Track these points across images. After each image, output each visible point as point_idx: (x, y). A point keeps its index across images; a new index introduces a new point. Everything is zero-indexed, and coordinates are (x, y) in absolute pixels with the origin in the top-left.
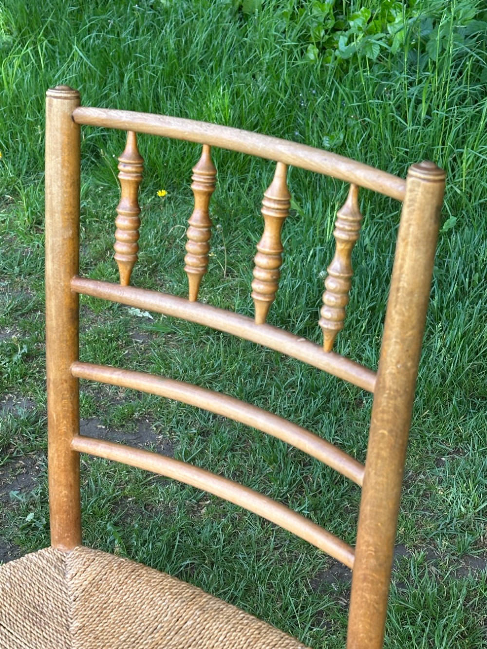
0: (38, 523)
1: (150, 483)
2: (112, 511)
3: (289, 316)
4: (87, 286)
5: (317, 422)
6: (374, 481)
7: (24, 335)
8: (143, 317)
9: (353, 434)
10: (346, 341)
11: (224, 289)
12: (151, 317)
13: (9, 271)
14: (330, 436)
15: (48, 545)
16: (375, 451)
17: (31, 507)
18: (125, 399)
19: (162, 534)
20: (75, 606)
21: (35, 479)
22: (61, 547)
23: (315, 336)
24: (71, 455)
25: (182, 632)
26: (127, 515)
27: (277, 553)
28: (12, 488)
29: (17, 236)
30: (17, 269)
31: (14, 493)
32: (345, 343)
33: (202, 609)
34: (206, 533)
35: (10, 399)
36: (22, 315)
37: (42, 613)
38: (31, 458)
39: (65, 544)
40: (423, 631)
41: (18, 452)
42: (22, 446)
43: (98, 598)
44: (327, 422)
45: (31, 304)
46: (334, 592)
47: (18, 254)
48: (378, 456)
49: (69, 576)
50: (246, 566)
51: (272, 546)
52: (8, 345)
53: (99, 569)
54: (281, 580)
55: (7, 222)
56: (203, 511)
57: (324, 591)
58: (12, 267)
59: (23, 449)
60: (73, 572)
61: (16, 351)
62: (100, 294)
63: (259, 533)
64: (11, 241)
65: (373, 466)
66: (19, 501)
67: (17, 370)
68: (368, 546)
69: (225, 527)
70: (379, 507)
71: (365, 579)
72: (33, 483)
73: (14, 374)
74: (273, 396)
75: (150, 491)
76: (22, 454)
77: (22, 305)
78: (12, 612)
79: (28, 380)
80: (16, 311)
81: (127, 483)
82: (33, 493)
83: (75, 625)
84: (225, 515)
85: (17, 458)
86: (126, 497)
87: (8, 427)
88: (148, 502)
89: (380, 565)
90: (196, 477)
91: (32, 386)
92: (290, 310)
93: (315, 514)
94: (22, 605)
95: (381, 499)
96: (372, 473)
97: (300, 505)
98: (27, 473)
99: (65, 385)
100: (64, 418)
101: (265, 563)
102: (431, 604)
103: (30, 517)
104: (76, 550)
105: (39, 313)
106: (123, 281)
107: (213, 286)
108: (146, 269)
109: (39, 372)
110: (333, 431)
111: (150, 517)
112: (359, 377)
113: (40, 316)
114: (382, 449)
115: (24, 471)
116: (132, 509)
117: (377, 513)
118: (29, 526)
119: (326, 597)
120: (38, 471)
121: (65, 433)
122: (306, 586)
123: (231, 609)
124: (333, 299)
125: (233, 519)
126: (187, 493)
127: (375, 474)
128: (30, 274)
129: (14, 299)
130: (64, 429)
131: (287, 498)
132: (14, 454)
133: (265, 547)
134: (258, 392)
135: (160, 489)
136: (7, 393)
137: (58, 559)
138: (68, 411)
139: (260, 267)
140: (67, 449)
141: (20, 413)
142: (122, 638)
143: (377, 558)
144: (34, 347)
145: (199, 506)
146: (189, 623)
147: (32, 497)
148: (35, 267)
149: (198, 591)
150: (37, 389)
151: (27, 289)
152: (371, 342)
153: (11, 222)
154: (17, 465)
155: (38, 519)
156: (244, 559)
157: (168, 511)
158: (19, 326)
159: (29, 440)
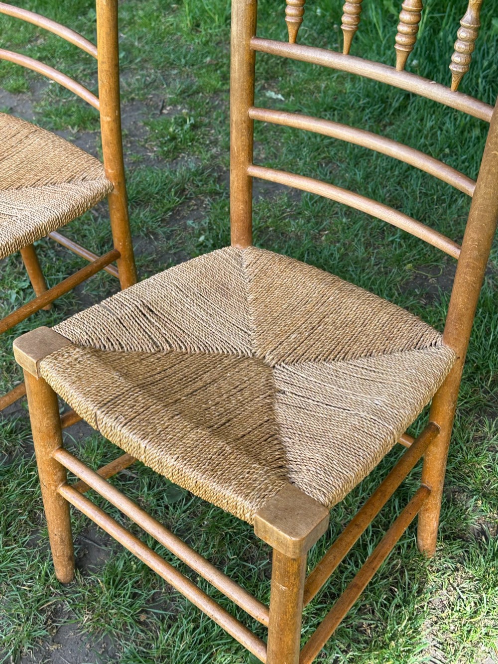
0: (208, 243)
1: (284, 218)
2: (259, 236)
3: (388, 98)
4: (263, 45)
5: (407, 177)
6: (483, 192)
7: (191, 111)
8: (277, 99)
9: (435, 186)
10: (431, 116)
11: (338, 77)
12: (283, 99)
13: (177, 62)
14: (417, 186)
15: (230, 245)
16: (487, 168)
17: (202, 232)
18: (265, 159)
19: (294, 252)
20: (249, 285)
21: (203, 214)
22: (238, 246)
23: (407, 113)
24: (247, 179)
25: (326, 304)
26: (269, 240)
27: (376, 268)
28: (188, 218)
29: (182, 36)
30: (183, 61)
31: (190, 222)
32: (431, 118)
33: (340, 290)
34: (326, 253)
35: (183, 157)
36: (189, 96)
37: (227, 289)
38: (200, 199)
39: (241, 244)
40: (482, 321)
41: (191, 195)
42: (194, 190)
43: (265, 281)
44: (415, 176)
45: (195, 88)
46: (417, 295)
47: (184, 50)
48: (489, 172)
49: (245, 266)
50: (354, 276)
51: (373, 262)
52: (180, 118)
53: (266, 262)
54: (380, 285)
55: (175, 25)
56: (323, 238)
57: (410, 294)
58: (180, 60)
59: (194, 192)
60: (246, 263)
61: (186, 122)
62: (273, 50)
63: (363, 254)
64: (178, 40)
65: (484, 180)
66: (193, 228)
67: (187, 136)
68: (473, 241)
69: (339, 249)
70: (485, 211)
71: (468, 266)
72: (202, 216)
73: (185, 139)
74: (374, 158)
75: (285, 224)
76: (193, 196)
77: (188, 88)
78: (208, 287)
79: (195, 143)
80: (185, 92)
81: (268, 217)
82: (203, 223)
83: (251, 297)
84: (338, 242)
85: (190, 199)
86: (268, 227)
87: (183, 177)
88: (284, 231)
89: (481, 255)
90: (340, 195)
91: (198, 148)
92: (388, 92)
93: (405, 242)
94: (214, 283)
95: (488, 206)
96: (483, 186)
97: (393, 235)
98: (198, 209)
99: (244, 125)
100: (242, 150)
101: (368, 274)
102: (489, 303)
103: (202, 238)
104: (249, 249)
105: (201, 94)
106: (291, 39)
107: (329, 75)
108: (278, 61)
109: (203, 138)
110: (420, 183)
111: (285, 241)
112: (479, 110)
113: (202, 97)
114: (492, 166)
115: (196, 207)
116: (272, 235)
117: (483, 216)
118: (201, 244)
119: (412, 298)
120: (205, 208)
121: (243, 162)
122: (398, 290)
123: (360, 291)
124: (463, 46)
125: (344, 244)
126: (312, 226)
127: (485, 186)
128: (193, 65)
129: (182, 83)
130: (242, 159)
131: (384, 230)
132: (188, 196)
133: (368, 264)
134: (363, 154)
135: (292, 223)
136: (180, 153)
137: (236, 254)
138: (245, 146)
139: (403, 22)
140: (244, 175)
141: (191, 167)
142: (284, 307)
143: (479, 251)
144: (198, 119)
145: (320, 235)
146: (331, 298)
147: (202, 225)
148: (197, 59)
149: (336, 278)
150: (202, 150)
151: (191, 77)
152: (450, 117)
153: (177, 25)
154: (191, 204)
155: (207, 240)
156: (353, 271)
157: (298, 238)
158: (187, 104)
159: (198, 186)
